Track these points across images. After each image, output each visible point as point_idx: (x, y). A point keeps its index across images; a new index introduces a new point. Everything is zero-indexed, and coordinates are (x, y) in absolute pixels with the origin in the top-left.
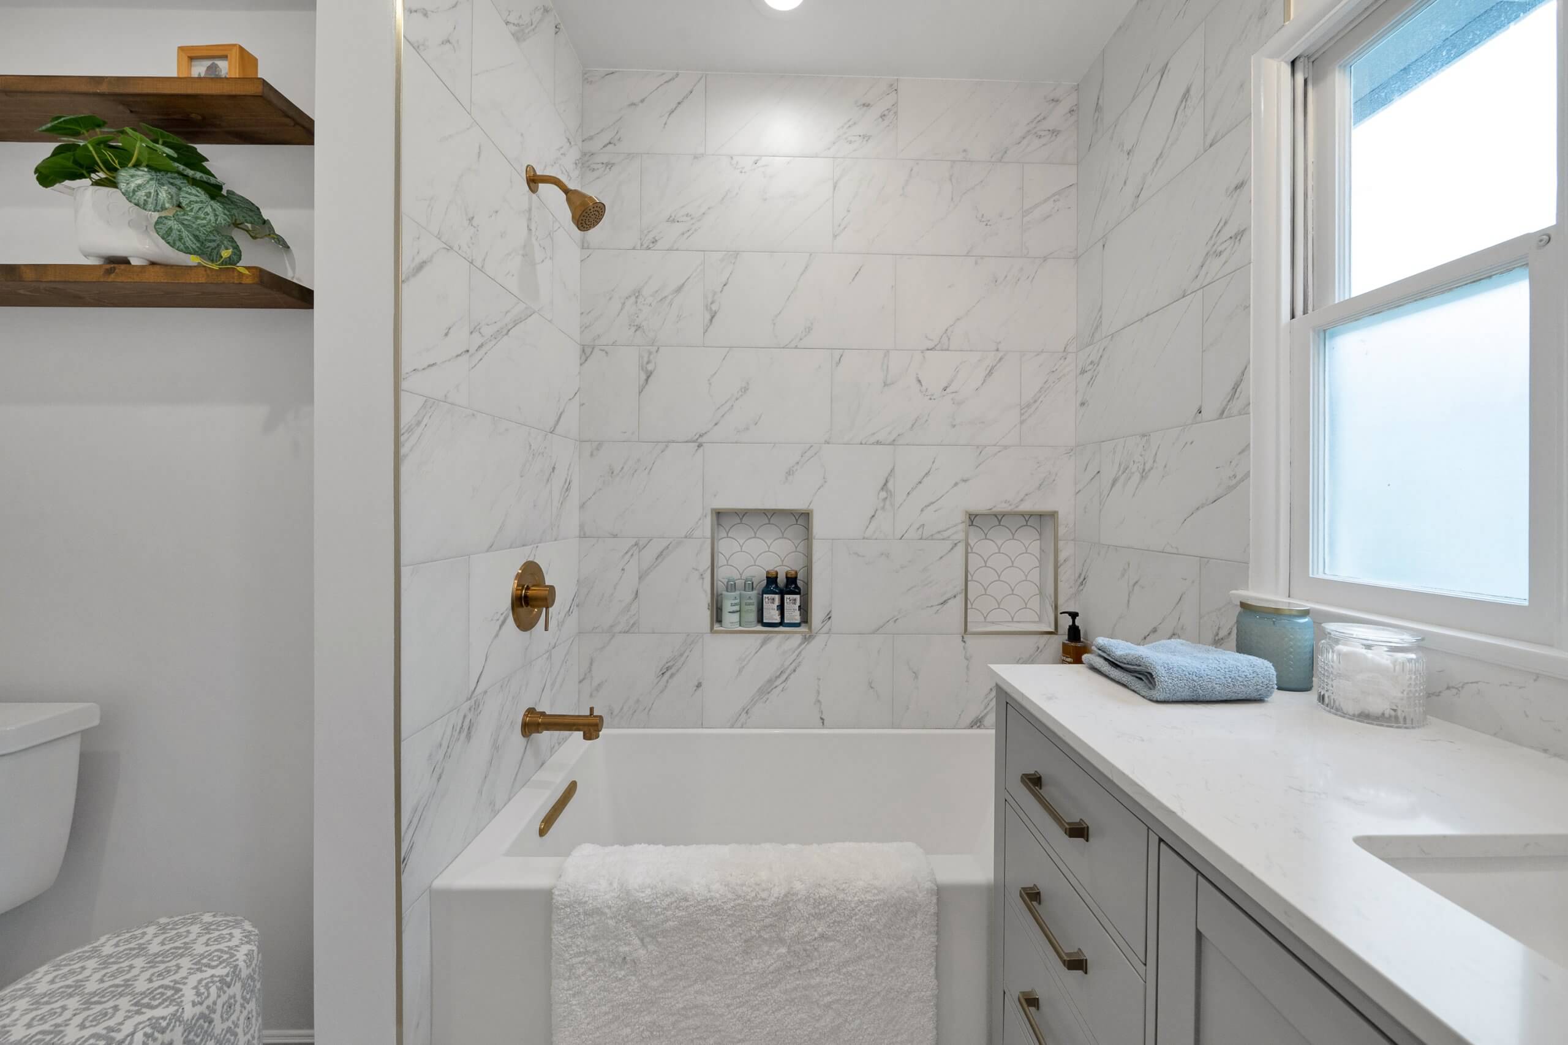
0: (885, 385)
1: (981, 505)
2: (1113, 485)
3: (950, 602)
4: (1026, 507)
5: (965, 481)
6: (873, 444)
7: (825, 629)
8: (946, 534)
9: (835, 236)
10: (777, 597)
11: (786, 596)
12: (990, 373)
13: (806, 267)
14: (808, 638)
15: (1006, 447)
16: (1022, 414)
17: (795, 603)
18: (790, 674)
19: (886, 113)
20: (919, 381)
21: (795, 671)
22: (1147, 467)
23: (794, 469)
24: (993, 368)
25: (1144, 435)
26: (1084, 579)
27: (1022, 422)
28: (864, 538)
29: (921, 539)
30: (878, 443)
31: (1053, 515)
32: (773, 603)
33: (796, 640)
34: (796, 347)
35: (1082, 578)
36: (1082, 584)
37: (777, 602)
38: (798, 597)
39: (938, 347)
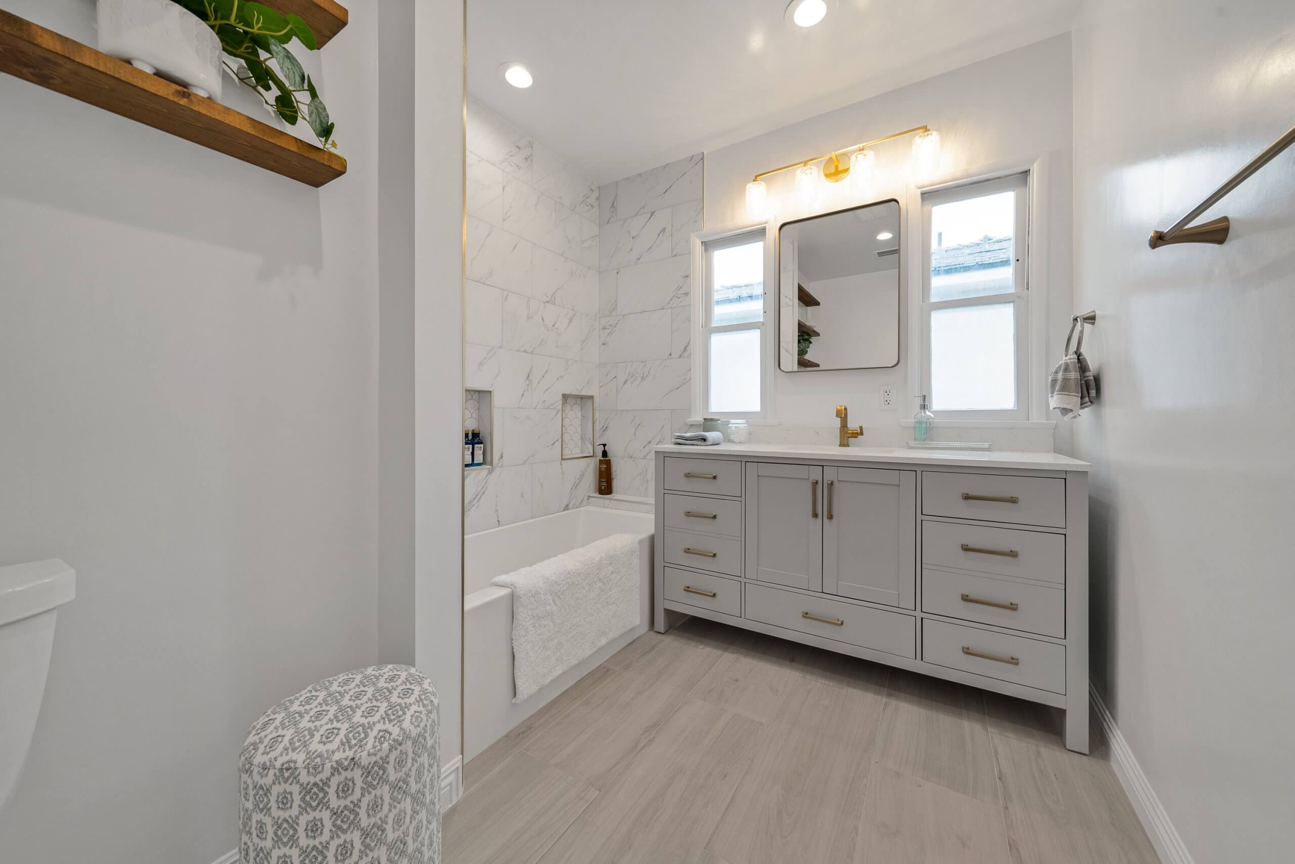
0: (528, 318)
1: (567, 392)
2: (625, 383)
3: (556, 443)
4: (584, 393)
5: (562, 377)
6: (522, 352)
7: (500, 464)
8: (554, 406)
9: (504, 220)
10: (471, 446)
11: (476, 446)
12: (570, 321)
13: (489, 234)
14: (490, 472)
15: (576, 361)
16: (582, 345)
17: (480, 450)
18: (481, 496)
19: (527, 157)
20: (543, 319)
21: (484, 493)
22: (645, 375)
23: (483, 362)
24: (571, 319)
25: (642, 362)
26: (606, 428)
27: (582, 349)
28: (519, 408)
29: (544, 409)
30: (525, 351)
31: (592, 397)
32: (468, 451)
33: (485, 472)
34: (484, 283)
35: (604, 428)
36: (604, 430)
37: (471, 450)
38: (482, 445)
39: (551, 302)
